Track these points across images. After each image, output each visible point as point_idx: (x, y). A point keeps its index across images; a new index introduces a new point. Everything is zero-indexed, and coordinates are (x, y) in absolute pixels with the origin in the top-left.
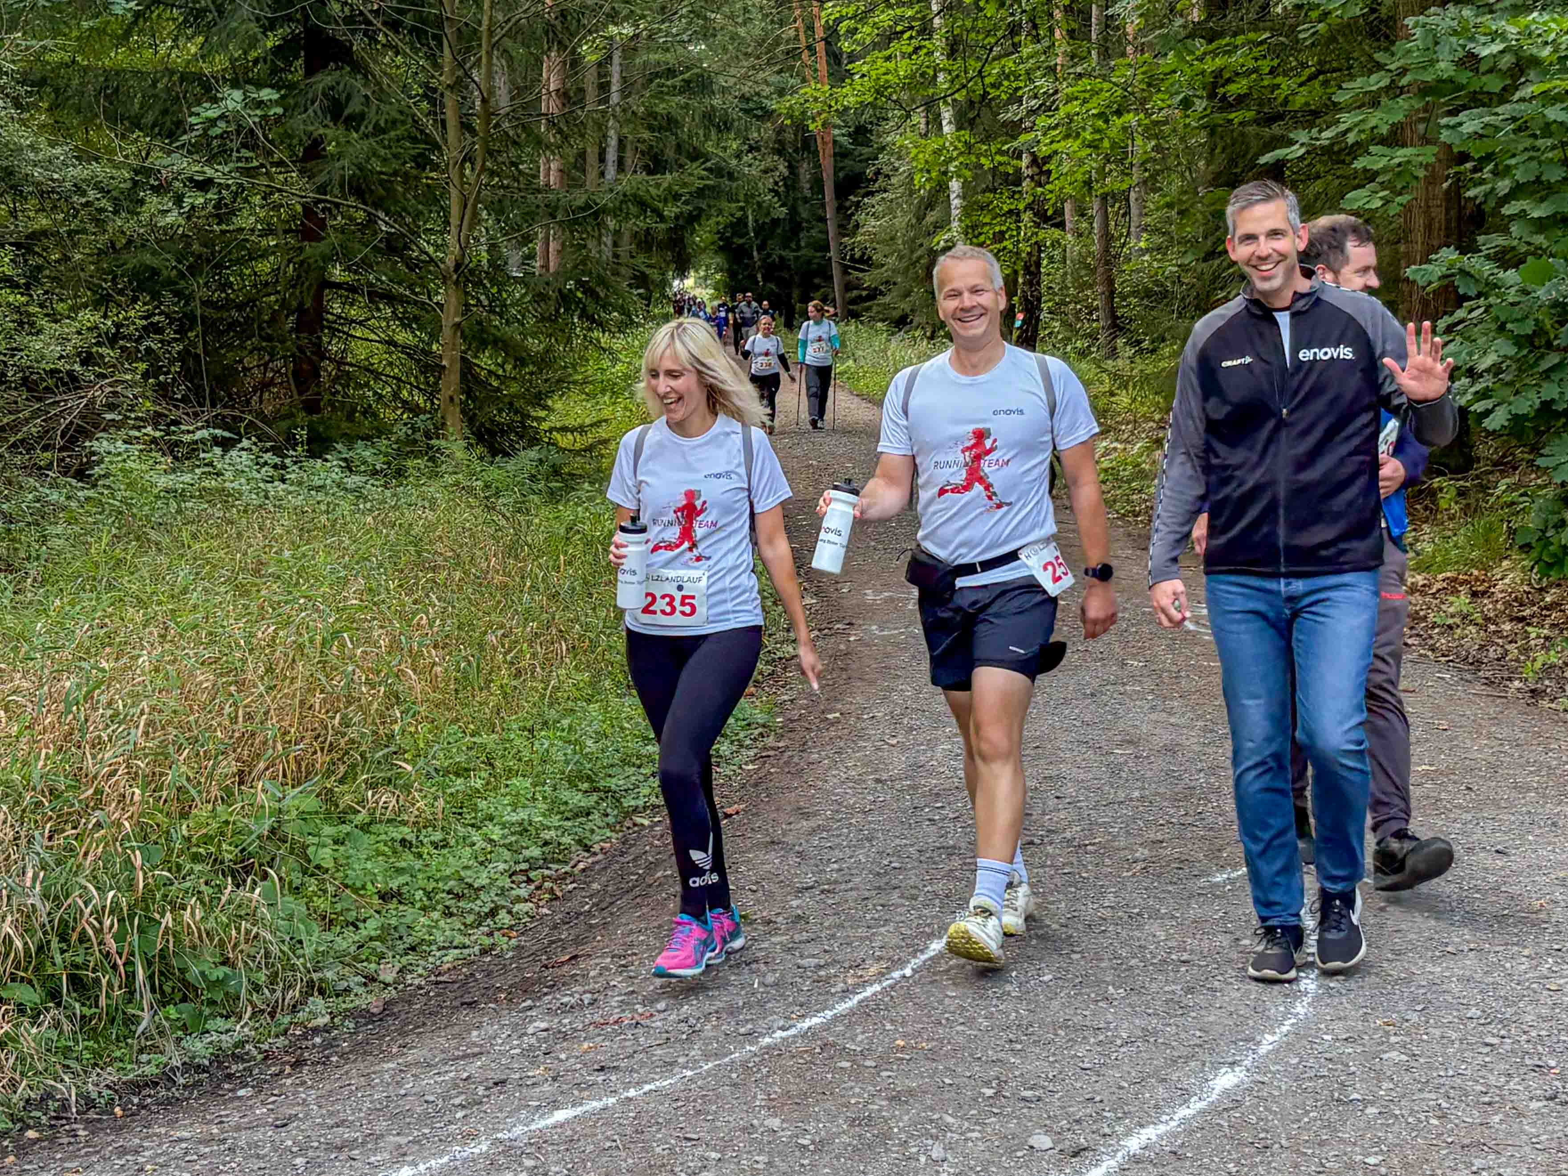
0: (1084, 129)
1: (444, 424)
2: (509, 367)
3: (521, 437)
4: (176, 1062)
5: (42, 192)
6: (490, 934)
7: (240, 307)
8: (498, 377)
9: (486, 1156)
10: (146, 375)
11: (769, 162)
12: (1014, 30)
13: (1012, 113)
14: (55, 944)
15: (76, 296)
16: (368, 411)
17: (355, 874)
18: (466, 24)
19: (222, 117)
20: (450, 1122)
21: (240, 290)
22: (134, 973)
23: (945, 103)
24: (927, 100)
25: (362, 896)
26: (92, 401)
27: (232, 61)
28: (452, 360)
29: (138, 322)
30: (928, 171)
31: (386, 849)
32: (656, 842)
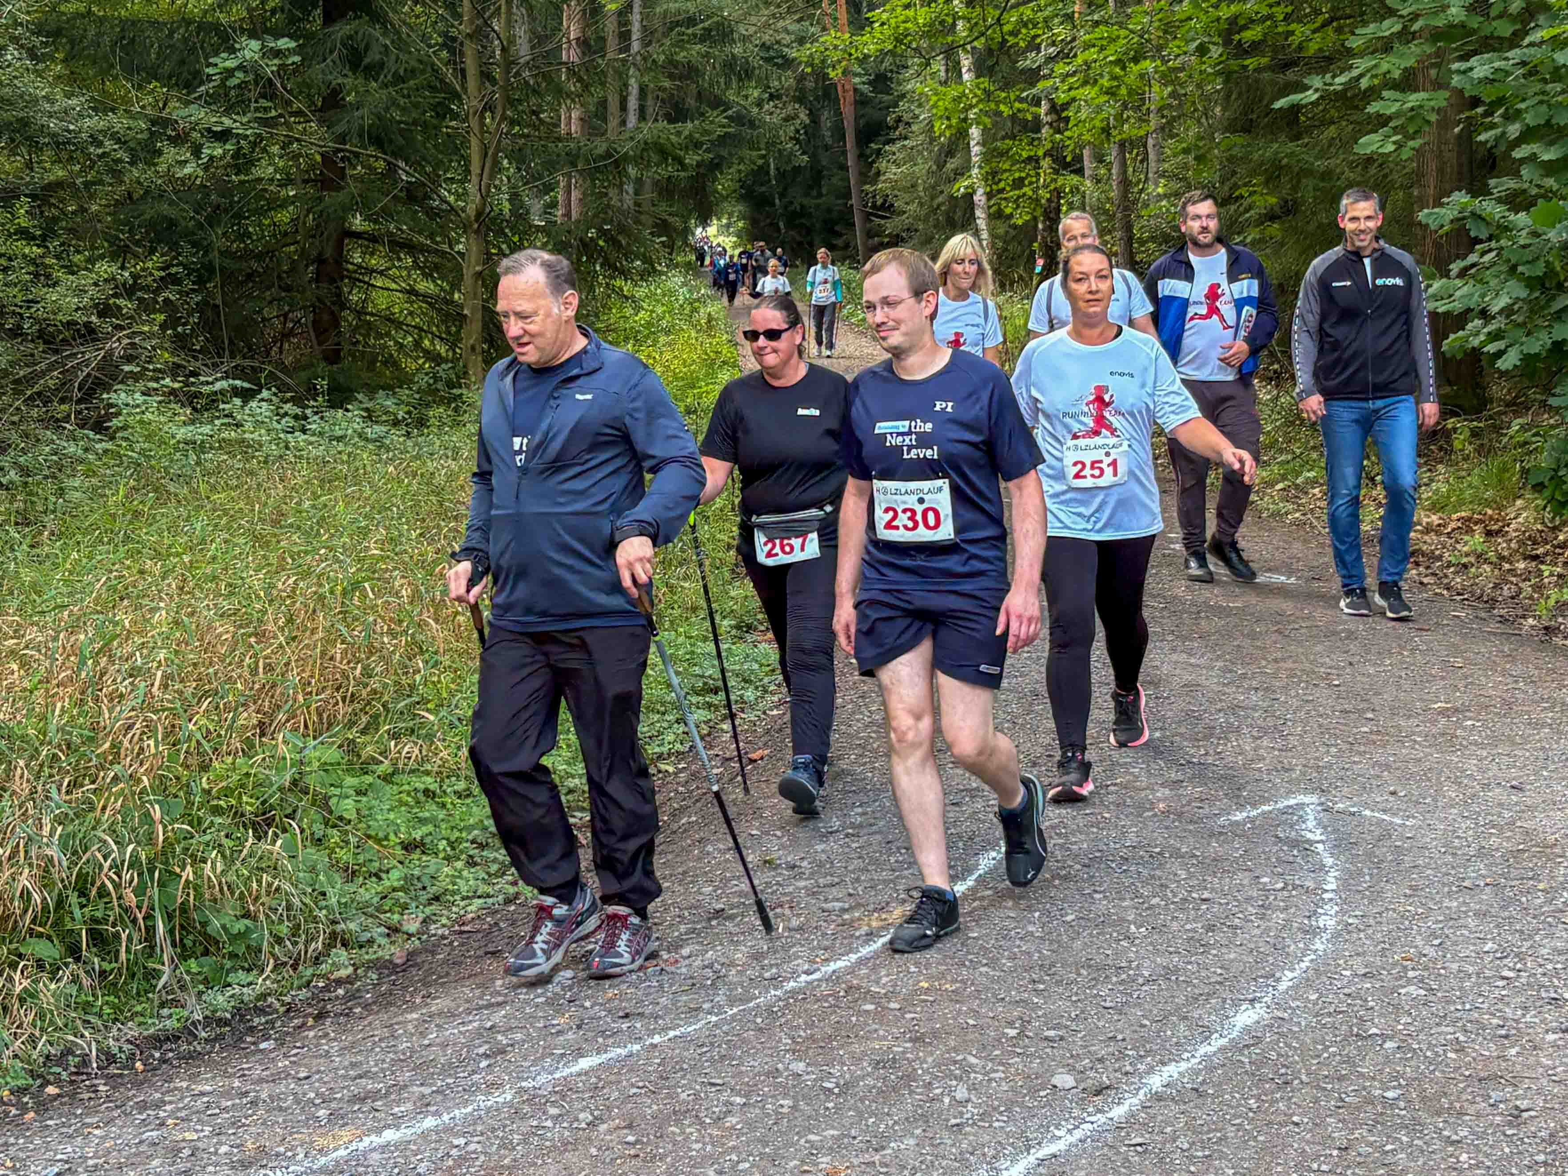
0: (1101, 76)
1: (466, 373)
4: (198, 1016)
5: (58, 144)
7: (260, 257)
9: (510, 1104)
10: (163, 327)
11: (790, 110)
13: (1030, 61)
14: (74, 899)
15: (93, 248)
16: (389, 361)
17: (377, 825)
19: (240, 67)
20: (474, 1072)
21: (258, 240)
22: (154, 927)
23: (965, 50)
24: (946, 47)
25: (385, 847)
26: (109, 354)
27: (250, 10)
28: (473, 310)
29: (156, 273)
30: (948, 119)
31: (409, 799)
32: (681, 789)
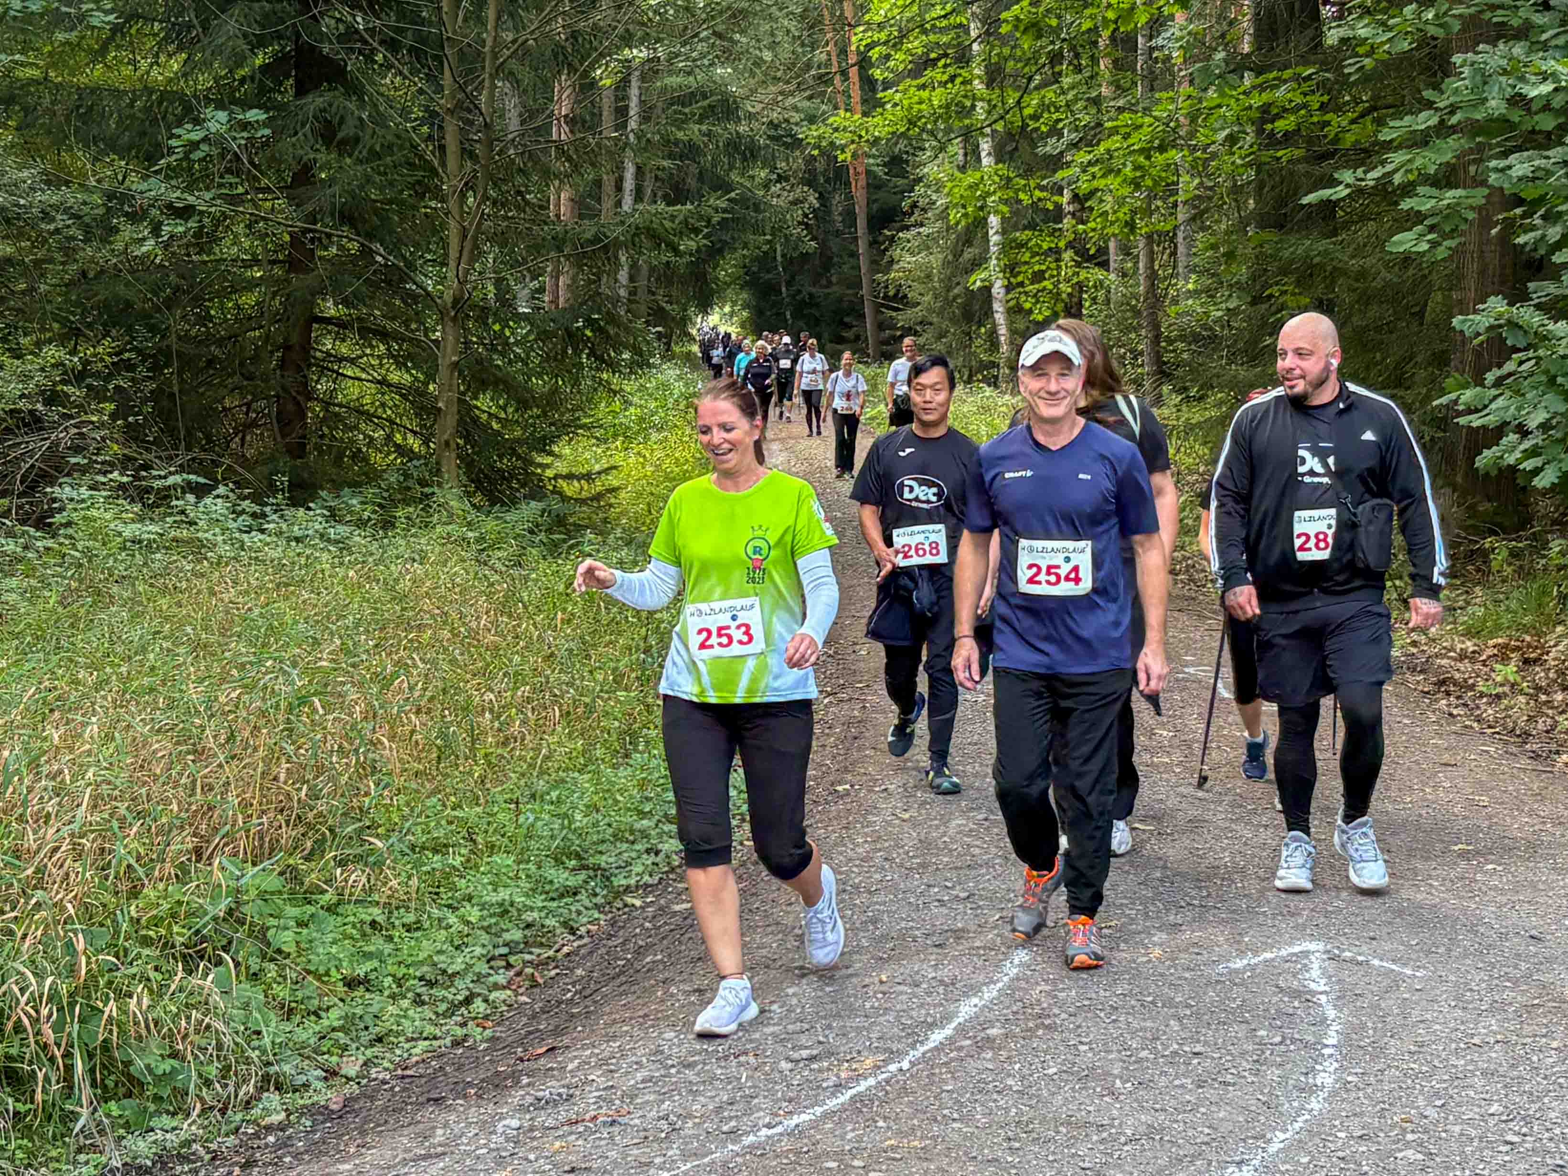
0: (1124, 164)
1: (439, 471)
2: (510, 410)
4: (116, 1163)
5: (7, 219)
6: (464, 1025)
7: (221, 342)
10: (114, 416)
11: (797, 193)
12: (1055, 58)
13: (1051, 147)
15: (41, 330)
16: (357, 456)
17: (318, 958)
18: (469, 45)
19: (206, 139)
21: (220, 324)
22: (72, 1066)
23: (983, 134)
24: (964, 130)
25: (325, 983)
26: (56, 444)
27: (217, 79)
28: (449, 403)
29: (106, 358)
30: (964, 207)
31: (354, 932)
32: (647, 925)
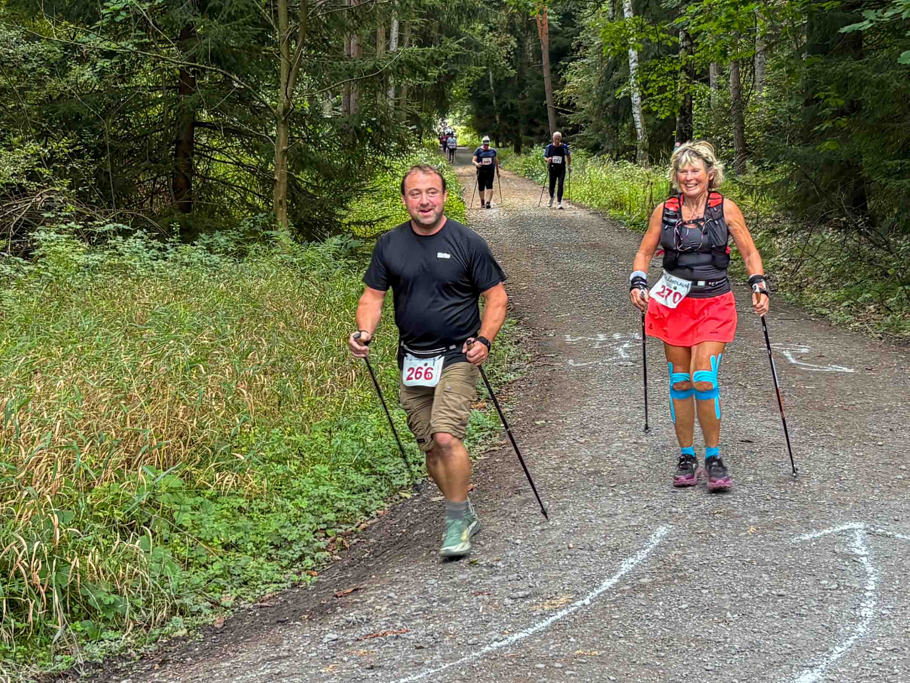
0: (720, 14)
1: (275, 220)
2: (320, 181)
3: (329, 229)
4: (80, 661)
5: (2, 63)
6: (299, 574)
7: (137, 139)
8: (313, 187)
10: (70, 187)
11: (503, 38)
13: (671, 3)
15: (24, 133)
16: (224, 211)
17: (206, 530)
19: (124, 9)
21: (136, 128)
22: (52, 599)
25: (211, 546)
26: (35, 205)
28: (281, 175)
29: (65, 150)
30: (613, 44)
31: (228, 514)
32: (415, 510)
